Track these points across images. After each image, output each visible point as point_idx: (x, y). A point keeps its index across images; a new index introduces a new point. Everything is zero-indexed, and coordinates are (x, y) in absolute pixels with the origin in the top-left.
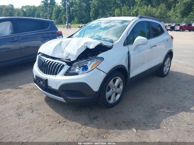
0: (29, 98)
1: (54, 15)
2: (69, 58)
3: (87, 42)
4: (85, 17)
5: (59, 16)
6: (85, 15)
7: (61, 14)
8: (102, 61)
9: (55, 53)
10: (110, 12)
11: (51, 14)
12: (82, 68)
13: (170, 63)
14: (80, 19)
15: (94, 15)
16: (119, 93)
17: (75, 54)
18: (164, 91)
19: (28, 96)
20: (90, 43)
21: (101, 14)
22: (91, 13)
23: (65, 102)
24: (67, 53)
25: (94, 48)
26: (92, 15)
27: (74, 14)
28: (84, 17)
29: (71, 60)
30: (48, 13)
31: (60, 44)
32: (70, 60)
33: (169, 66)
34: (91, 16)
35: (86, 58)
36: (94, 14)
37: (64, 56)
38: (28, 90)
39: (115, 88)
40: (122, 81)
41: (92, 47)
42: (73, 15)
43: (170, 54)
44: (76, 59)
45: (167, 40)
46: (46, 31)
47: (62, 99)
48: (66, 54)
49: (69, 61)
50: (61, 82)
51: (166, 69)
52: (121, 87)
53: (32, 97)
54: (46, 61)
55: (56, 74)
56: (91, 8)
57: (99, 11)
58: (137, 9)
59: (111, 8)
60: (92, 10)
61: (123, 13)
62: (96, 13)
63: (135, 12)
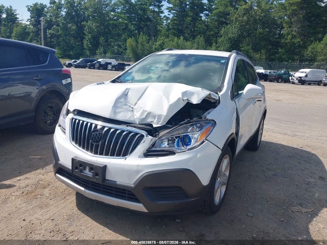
0: (41, 208)
2: (149, 120)
3: (186, 91)
4: (75, 48)
6: (74, 45)
7: (28, 40)
8: (214, 127)
9: (117, 111)
10: (119, 43)
12: (177, 140)
14: (65, 51)
15: (90, 46)
17: (165, 114)
18: (274, 175)
19: (35, 203)
20: (192, 94)
21: (103, 44)
22: (85, 42)
23: (146, 211)
24: (144, 111)
25: (200, 102)
26: (87, 45)
27: (54, 42)
28: (72, 48)
29: (155, 126)
31: (125, 95)
32: (151, 125)
34: (86, 47)
36: (91, 43)
37: (135, 117)
38: (29, 188)
39: (222, 175)
42: (52, 43)
44: (165, 124)
46: (42, 67)
47: (141, 205)
48: (142, 113)
49: (148, 127)
50: (141, 171)
53: (47, 205)
54: (99, 127)
55: (125, 154)
56: (85, 34)
57: (99, 40)
58: (161, 41)
59: (119, 35)
60: (87, 37)
61: (140, 45)
62: (95, 43)
63: (160, 45)
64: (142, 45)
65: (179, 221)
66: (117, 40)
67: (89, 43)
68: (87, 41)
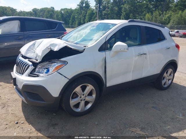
1: (87, 17)
5: (92, 19)
7: (93, 17)
8: (65, 65)
10: (141, 17)
11: (85, 16)
13: (172, 75)
16: (91, 102)
17: (40, 55)
18: (152, 107)
20: (56, 45)
23: (27, 103)
24: (36, 53)
25: (58, 50)
29: (38, 61)
30: (83, 16)
31: (34, 44)
33: (172, 78)
35: (49, 61)
36: (125, 18)
37: (34, 56)
39: (85, 96)
40: (94, 89)
41: (56, 49)
43: (173, 65)
44: (41, 60)
45: (168, 48)
47: (24, 99)
50: (23, 83)
51: (166, 81)
52: (94, 96)
54: (19, 59)
56: (122, 13)
57: (130, 16)
58: (170, 14)
59: (142, 12)
60: (123, 14)
61: (154, 18)
62: (127, 17)
63: (168, 17)
64: (156, 17)
65: (55, 114)
66: (140, 15)
67: (123, 18)
68: (123, 16)
